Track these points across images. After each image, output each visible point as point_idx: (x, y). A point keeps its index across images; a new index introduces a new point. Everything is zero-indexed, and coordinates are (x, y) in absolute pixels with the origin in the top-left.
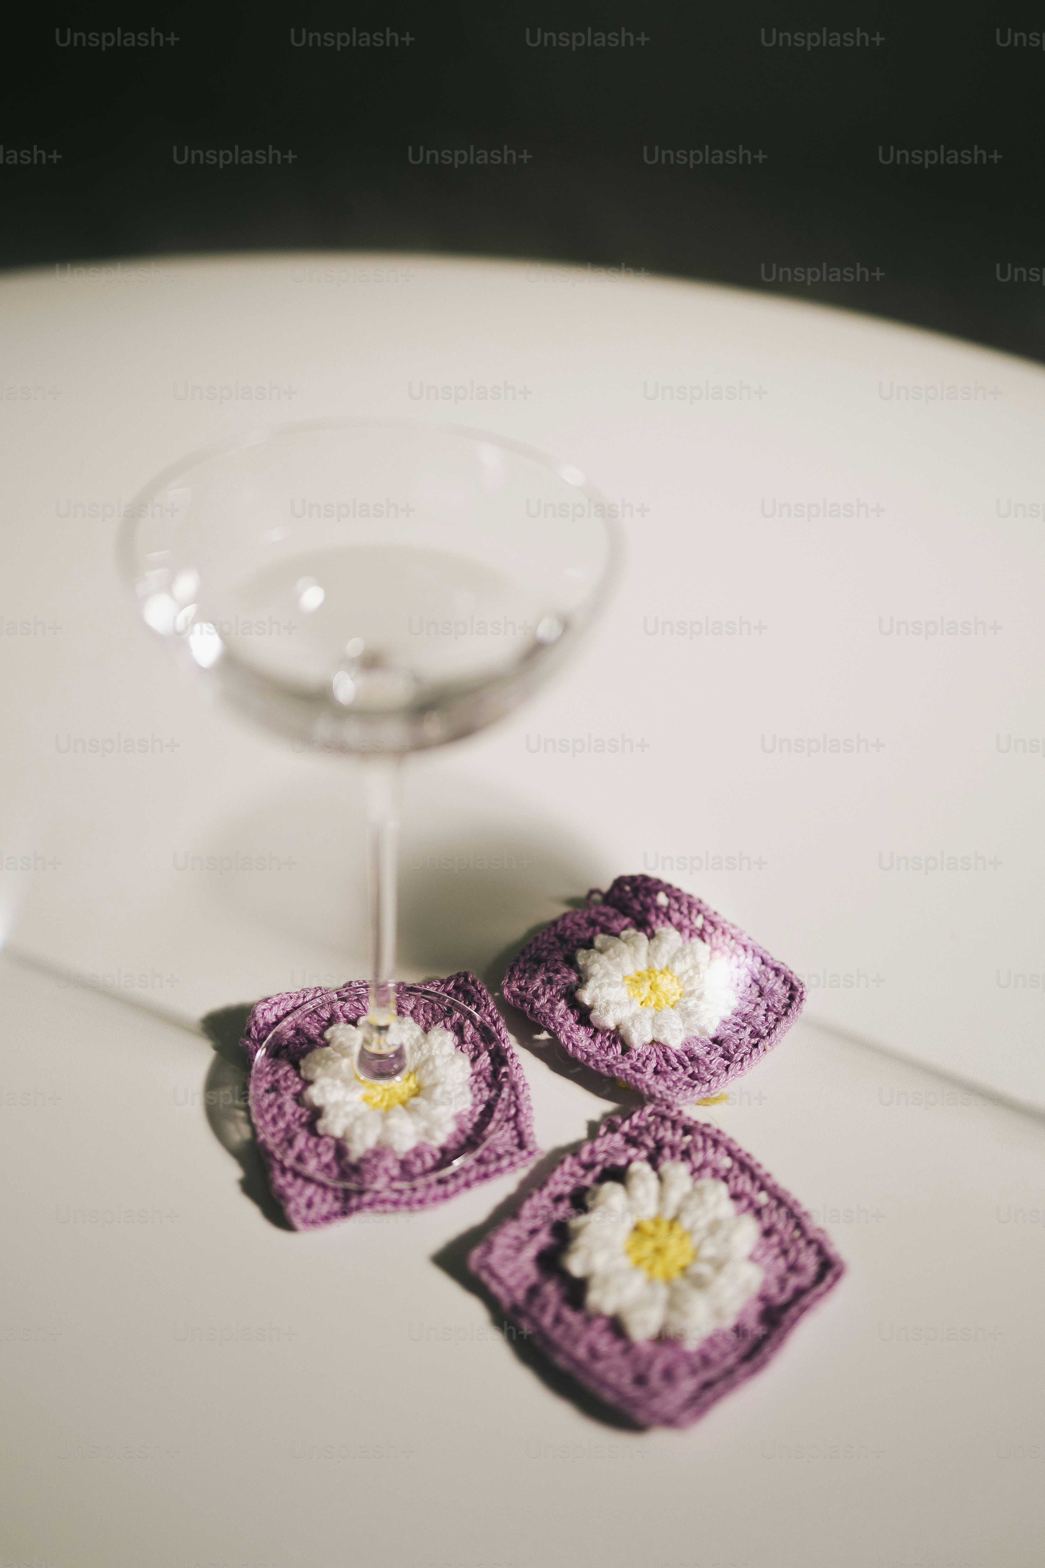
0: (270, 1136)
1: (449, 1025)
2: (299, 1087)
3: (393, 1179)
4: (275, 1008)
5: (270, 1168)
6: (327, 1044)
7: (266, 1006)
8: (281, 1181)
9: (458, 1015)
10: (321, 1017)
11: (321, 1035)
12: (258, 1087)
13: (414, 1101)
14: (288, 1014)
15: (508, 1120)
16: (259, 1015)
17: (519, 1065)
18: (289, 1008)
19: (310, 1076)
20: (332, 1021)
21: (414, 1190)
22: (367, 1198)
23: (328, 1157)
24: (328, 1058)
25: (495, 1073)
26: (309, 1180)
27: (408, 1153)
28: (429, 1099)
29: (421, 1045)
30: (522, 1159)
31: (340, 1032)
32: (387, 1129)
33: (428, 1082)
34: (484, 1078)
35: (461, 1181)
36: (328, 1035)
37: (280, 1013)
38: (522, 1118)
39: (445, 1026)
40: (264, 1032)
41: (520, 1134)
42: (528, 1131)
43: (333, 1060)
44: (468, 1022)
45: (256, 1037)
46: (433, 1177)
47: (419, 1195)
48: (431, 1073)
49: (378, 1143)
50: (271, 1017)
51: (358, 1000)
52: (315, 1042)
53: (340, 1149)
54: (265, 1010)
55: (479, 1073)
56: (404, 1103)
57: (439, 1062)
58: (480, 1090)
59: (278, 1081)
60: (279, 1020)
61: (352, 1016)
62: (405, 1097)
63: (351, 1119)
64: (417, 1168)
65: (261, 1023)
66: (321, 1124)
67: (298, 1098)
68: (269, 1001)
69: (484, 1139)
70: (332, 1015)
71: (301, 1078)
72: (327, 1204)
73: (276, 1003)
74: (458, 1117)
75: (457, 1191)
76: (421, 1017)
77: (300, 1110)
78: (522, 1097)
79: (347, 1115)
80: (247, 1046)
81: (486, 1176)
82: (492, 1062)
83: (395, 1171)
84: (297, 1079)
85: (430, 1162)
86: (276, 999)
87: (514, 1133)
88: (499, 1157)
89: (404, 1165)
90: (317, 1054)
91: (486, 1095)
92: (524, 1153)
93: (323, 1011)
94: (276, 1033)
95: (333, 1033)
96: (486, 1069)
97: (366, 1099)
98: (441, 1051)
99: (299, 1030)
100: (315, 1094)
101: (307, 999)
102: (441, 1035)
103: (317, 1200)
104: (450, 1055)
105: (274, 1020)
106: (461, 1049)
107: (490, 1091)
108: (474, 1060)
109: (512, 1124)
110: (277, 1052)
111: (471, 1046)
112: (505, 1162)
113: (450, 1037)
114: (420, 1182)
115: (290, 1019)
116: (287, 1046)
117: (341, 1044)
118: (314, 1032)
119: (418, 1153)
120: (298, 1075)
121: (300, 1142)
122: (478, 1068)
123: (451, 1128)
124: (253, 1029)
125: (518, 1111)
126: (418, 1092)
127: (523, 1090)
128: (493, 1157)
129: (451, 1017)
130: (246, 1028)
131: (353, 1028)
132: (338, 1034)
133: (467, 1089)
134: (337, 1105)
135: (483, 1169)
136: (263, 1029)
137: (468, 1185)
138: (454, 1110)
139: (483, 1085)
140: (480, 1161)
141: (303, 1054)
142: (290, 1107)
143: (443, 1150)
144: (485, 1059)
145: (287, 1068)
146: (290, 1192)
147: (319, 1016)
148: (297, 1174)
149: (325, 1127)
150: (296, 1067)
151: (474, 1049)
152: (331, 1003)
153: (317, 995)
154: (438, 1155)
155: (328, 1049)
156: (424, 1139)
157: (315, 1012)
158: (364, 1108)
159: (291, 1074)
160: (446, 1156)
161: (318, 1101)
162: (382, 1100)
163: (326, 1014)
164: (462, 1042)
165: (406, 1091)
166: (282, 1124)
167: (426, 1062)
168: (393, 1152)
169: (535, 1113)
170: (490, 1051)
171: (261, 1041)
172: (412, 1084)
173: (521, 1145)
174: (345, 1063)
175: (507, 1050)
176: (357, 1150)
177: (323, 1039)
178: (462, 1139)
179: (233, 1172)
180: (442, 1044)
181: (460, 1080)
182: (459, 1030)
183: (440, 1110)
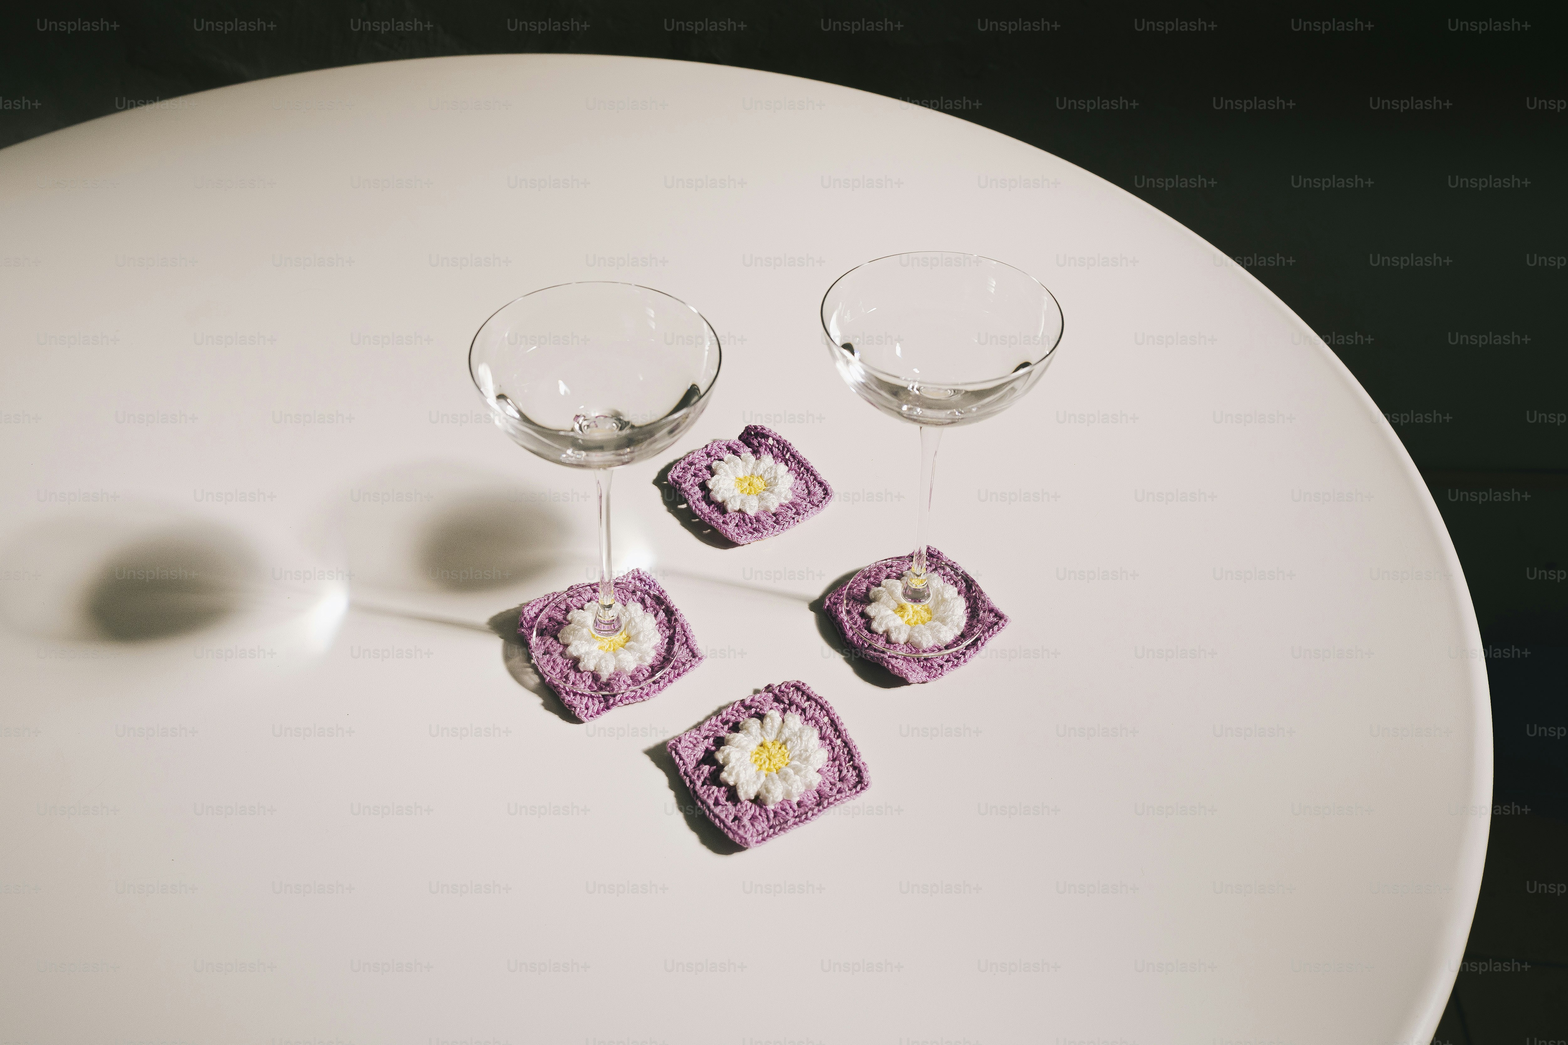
0: (554, 677)
1: (635, 600)
2: (561, 649)
3: (629, 686)
4: (534, 608)
5: (560, 693)
6: (570, 623)
7: (529, 608)
8: (567, 698)
9: (639, 593)
10: (561, 609)
11: (565, 619)
12: (537, 654)
13: (628, 644)
14: (541, 611)
15: (683, 644)
16: (526, 614)
17: (681, 614)
18: (541, 607)
19: (566, 642)
20: (568, 610)
21: (642, 689)
22: (618, 698)
23: (589, 682)
24: (574, 630)
25: (669, 621)
26: (582, 695)
27: (632, 672)
28: (637, 641)
29: (625, 613)
30: (696, 662)
31: (574, 614)
32: (619, 661)
33: (633, 632)
34: (664, 624)
35: (667, 680)
36: (569, 617)
37: (537, 611)
38: (690, 642)
39: (633, 600)
40: (530, 623)
41: (692, 651)
42: (695, 648)
43: (578, 630)
44: (646, 596)
45: (527, 626)
46: (650, 681)
47: (645, 691)
48: (635, 627)
49: (615, 668)
50: (533, 615)
51: (580, 595)
52: (562, 623)
53: (596, 677)
54: (528, 610)
55: (660, 623)
56: (623, 646)
57: (637, 620)
58: (664, 631)
59: (548, 648)
60: (537, 616)
61: (579, 605)
62: (622, 643)
63: (598, 660)
64: (641, 678)
65: (528, 618)
66: (581, 666)
67: (562, 654)
68: (530, 605)
69: (673, 656)
70: (567, 607)
71: (561, 644)
72: (597, 706)
73: (534, 605)
74: (655, 647)
75: (665, 685)
76: (618, 598)
77: (566, 661)
78: (688, 631)
79: (594, 658)
80: (523, 632)
81: (679, 675)
82: (666, 616)
83: (630, 682)
84: (558, 645)
85: (647, 674)
86: (533, 603)
87: (688, 650)
88: (684, 664)
89: (632, 677)
90: (567, 629)
91: (667, 633)
92: (697, 659)
93: (561, 605)
94: (539, 622)
95: (572, 616)
96: (663, 619)
97: (601, 648)
98: (637, 614)
99: (550, 619)
100: (573, 651)
101: (550, 600)
102: (634, 605)
103: (590, 704)
104: (642, 615)
105: (535, 615)
106: (646, 611)
107: (670, 631)
108: (656, 616)
109: (685, 646)
110: (541, 633)
111: (652, 609)
112: (688, 666)
113: (639, 606)
114: (643, 685)
115: (544, 612)
116: (546, 629)
117: (579, 621)
118: (560, 617)
119: (638, 670)
120: (558, 642)
121: (572, 677)
122: (659, 620)
123: (653, 653)
124: (524, 622)
125: (687, 638)
126: (629, 638)
127: (687, 627)
128: (680, 664)
129: (636, 595)
130: (520, 623)
131: (583, 611)
132: (575, 616)
133: (657, 632)
134: (587, 653)
135: (677, 672)
136: (529, 621)
137: (670, 681)
138: (653, 644)
139: (665, 629)
140: (673, 668)
141: (558, 631)
142: (559, 660)
143: (652, 667)
144: (662, 615)
145: (551, 640)
146: (575, 702)
147: (560, 608)
148: (575, 694)
149: (584, 666)
150: (556, 638)
151: (654, 610)
152: (565, 600)
153: (555, 597)
154: (650, 670)
155: (572, 625)
156: (640, 662)
157: (557, 606)
158: (601, 652)
159: (554, 643)
160: (654, 670)
161: (575, 654)
162: (610, 647)
163: (563, 607)
164: (645, 607)
165: (622, 640)
166: (558, 670)
167: (630, 622)
168: (625, 672)
169: (696, 638)
170: (663, 609)
171: (531, 627)
172: (624, 636)
173: (694, 656)
174: (585, 630)
175: (673, 607)
176: (604, 677)
177: (567, 621)
178: (661, 659)
179: (537, 701)
180: (636, 610)
181: (651, 628)
182: (642, 601)
183: (645, 646)
